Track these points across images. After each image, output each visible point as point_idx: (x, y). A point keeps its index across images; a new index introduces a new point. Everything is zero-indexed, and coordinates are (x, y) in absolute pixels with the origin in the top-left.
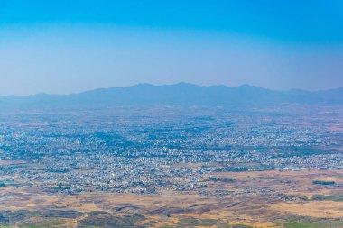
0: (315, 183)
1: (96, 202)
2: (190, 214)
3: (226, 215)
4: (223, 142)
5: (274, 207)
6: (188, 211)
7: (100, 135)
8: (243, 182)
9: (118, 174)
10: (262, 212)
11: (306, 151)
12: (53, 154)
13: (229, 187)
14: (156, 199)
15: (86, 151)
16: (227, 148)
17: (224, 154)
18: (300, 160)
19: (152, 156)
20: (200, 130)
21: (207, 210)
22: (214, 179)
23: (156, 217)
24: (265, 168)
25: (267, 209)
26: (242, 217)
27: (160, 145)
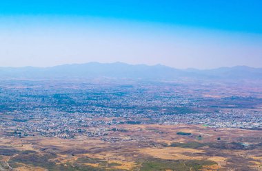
0: (178, 134)
1: (33, 144)
2: (87, 154)
3: (110, 155)
4: (132, 104)
5: (142, 151)
6: (87, 152)
7: (56, 96)
8: (133, 132)
9: (57, 124)
10: (133, 154)
11: (183, 111)
12: (21, 109)
13: (122, 136)
14: (72, 143)
15: (43, 107)
16: (134, 107)
17: (130, 111)
18: (177, 117)
19: (84, 112)
20: (122, 94)
21: (99, 152)
22: (114, 130)
23: (65, 156)
24: (152, 122)
25: (137, 152)
26: (119, 157)
27: (92, 104)
